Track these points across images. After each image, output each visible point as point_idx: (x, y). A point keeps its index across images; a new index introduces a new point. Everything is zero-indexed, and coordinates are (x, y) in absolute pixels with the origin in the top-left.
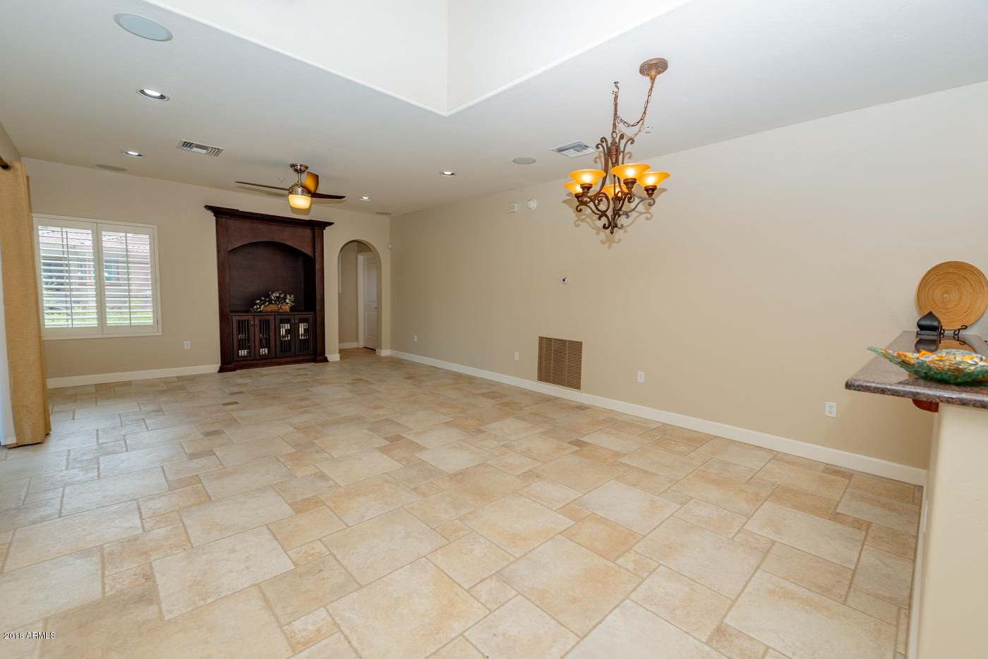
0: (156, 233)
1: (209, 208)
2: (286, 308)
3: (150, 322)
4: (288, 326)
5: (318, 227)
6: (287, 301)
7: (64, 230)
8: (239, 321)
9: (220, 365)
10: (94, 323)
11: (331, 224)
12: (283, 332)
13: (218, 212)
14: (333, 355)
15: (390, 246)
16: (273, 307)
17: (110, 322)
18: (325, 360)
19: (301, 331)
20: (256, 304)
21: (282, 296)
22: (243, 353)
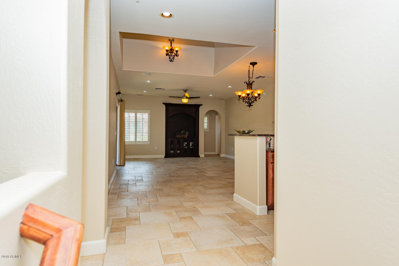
0: (150, 113)
1: (164, 103)
2: (186, 136)
3: (147, 140)
4: (186, 143)
5: (197, 107)
6: (186, 134)
7: (129, 113)
8: (171, 141)
9: (165, 155)
10: (134, 140)
11: (202, 105)
12: (185, 145)
13: (166, 105)
14: (202, 155)
15: (225, 112)
16: (182, 136)
17: (138, 140)
18: (199, 156)
19: (191, 145)
20: (176, 135)
21: (185, 132)
22: (172, 152)
